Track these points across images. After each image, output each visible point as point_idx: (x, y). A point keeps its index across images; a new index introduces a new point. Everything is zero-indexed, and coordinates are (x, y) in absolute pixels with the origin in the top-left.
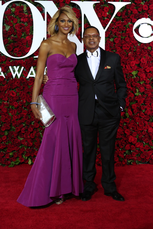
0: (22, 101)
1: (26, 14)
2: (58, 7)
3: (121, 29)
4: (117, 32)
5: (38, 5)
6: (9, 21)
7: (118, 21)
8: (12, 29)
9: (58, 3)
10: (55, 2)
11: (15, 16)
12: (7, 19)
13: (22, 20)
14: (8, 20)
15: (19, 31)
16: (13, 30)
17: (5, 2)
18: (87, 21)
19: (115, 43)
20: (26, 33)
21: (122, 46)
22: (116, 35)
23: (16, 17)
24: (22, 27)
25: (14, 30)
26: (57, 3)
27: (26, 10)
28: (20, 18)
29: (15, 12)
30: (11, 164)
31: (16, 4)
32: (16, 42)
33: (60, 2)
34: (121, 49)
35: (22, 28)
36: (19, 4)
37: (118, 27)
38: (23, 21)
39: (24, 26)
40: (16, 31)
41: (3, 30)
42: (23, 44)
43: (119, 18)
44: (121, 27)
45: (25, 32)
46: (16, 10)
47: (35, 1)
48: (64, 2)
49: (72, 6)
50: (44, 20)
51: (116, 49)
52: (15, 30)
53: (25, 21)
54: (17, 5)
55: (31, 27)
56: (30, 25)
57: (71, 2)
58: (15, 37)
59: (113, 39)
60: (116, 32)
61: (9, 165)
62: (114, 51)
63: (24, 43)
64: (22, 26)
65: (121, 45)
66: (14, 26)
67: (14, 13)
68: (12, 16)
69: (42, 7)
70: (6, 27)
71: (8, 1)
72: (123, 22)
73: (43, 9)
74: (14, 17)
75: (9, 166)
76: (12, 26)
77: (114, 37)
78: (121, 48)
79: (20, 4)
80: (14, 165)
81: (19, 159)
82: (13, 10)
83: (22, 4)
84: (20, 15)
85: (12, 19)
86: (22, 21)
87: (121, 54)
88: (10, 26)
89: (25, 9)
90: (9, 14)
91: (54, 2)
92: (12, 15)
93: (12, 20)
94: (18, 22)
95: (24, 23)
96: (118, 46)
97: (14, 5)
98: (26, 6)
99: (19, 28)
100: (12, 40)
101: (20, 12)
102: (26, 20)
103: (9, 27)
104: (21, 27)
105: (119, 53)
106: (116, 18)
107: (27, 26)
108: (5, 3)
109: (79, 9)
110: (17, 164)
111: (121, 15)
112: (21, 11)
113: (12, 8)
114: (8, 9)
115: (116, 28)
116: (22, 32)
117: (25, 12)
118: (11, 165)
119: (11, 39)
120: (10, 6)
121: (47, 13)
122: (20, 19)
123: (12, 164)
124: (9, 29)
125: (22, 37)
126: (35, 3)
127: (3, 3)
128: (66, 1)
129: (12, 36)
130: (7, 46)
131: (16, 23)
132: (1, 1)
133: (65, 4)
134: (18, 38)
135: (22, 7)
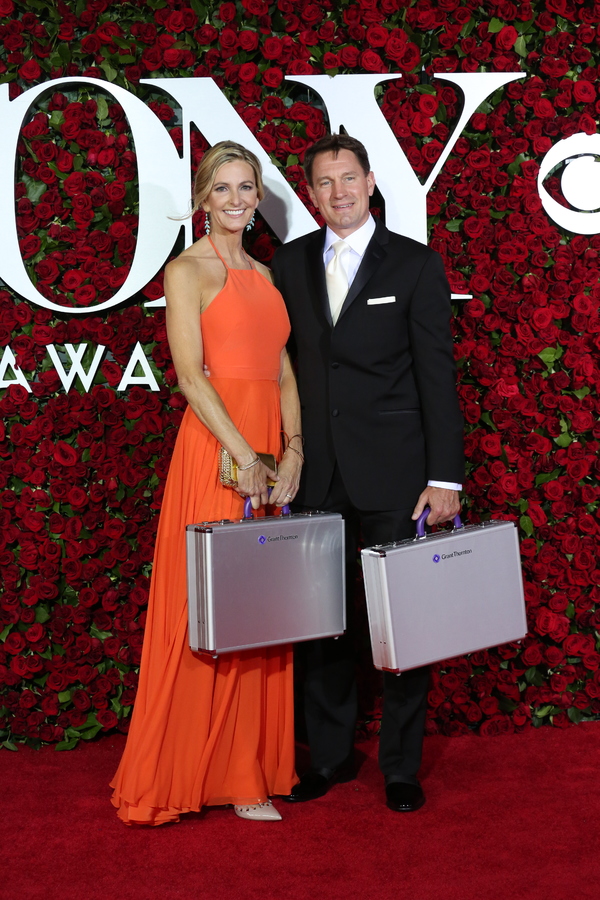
0: (101, 482)
1: (108, 134)
2: (234, 102)
3: (490, 180)
4: (473, 193)
5: (155, 96)
6: (39, 164)
7: (475, 150)
8: (51, 193)
9: (235, 87)
10: (222, 84)
11: (62, 144)
12: (34, 156)
13: (92, 157)
14: (36, 160)
15: (80, 204)
16: (56, 197)
17: (23, 87)
19: (469, 238)
20: (112, 209)
21: (495, 250)
22: (469, 206)
23: (67, 147)
24: (95, 185)
25: (60, 199)
26: (228, 85)
27: (107, 118)
28: (84, 149)
29: (61, 126)
30: (64, 740)
31: (66, 95)
32: (71, 245)
33: (242, 80)
34: (493, 262)
35: (95, 190)
36: (78, 95)
37: (479, 173)
38: (97, 163)
39: (102, 181)
40: (69, 201)
41: (16, 199)
42: (98, 253)
43: (479, 138)
44: (488, 172)
45: (105, 207)
46: (65, 118)
47: (142, 81)
48: (258, 79)
49: (290, 97)
50: (181, 155)
51: (473, 260)
52: (64, 199)
53: (106, 160)
54: (73, 98)
55: (128, 185)
56: (126, 176)
57: (287, 78)
58: (68, 226)
59: (460, 221)
60: (470, 196)
61: (57, 742)
62: (466, 270)
63: (103, 251)
64: (92, 181)
65: (493, 247)
66: (61, 182)
67: (58, 129)
68: (54, 142)
69: (170, 102)
70: (31, 189)
71: (36, 84)
72: (495, 153)
73: (176, 112)
74: (58, 148)
75: (59, 746)
76: (52, 185)
77: (463, 215)
78: (494, 255)
79: (83, 94)
80: (78, 743)
81: (97, 718)
82: (56, 118)
83: (91, 93)
84: (84, 138)
85: (52, 157)
86: (93, 161)
87: (492, 281)
88: (44, 182)
89: (102, 113)
90: (38, 137)
91: (217, 81)
92: (52, 137)
93: (54, 160)
94: (78, 167)
95: (101, 167)
96: (482, 251)
97: (59, 101)
98: (107, 101)
99: (80, 190)
100: (54, 239)
101: (84, 126)
102: (107, 156)
103: (42, 188)
104: (90, 185)
105: (487, 277)
106: (467, 139)
107: (111, 182)
108: (22, 92)
109: (319, 107)
110: (89, 736)
111: (487, 125)
112: (86, 124)
113: (50, 111)
114: (37, 116)
115: (468, 178)
116: (95, 208)
117: (104, 127)
118: (67, 740)
119: (50, 236)
120: (43, 105)
121: (192, 125)
122: (83, 153)
123: (70, 738)
124: (41, 198)
125: (93, 225)
126: (141, 90)
127: (14, 93)
128: (267, 77)
129: (56, 222)
130: (36, 264)
131: (69, 173)
132: (5, 87)
133: (263, 87)
134: (78, 230)
135: (92, 108)
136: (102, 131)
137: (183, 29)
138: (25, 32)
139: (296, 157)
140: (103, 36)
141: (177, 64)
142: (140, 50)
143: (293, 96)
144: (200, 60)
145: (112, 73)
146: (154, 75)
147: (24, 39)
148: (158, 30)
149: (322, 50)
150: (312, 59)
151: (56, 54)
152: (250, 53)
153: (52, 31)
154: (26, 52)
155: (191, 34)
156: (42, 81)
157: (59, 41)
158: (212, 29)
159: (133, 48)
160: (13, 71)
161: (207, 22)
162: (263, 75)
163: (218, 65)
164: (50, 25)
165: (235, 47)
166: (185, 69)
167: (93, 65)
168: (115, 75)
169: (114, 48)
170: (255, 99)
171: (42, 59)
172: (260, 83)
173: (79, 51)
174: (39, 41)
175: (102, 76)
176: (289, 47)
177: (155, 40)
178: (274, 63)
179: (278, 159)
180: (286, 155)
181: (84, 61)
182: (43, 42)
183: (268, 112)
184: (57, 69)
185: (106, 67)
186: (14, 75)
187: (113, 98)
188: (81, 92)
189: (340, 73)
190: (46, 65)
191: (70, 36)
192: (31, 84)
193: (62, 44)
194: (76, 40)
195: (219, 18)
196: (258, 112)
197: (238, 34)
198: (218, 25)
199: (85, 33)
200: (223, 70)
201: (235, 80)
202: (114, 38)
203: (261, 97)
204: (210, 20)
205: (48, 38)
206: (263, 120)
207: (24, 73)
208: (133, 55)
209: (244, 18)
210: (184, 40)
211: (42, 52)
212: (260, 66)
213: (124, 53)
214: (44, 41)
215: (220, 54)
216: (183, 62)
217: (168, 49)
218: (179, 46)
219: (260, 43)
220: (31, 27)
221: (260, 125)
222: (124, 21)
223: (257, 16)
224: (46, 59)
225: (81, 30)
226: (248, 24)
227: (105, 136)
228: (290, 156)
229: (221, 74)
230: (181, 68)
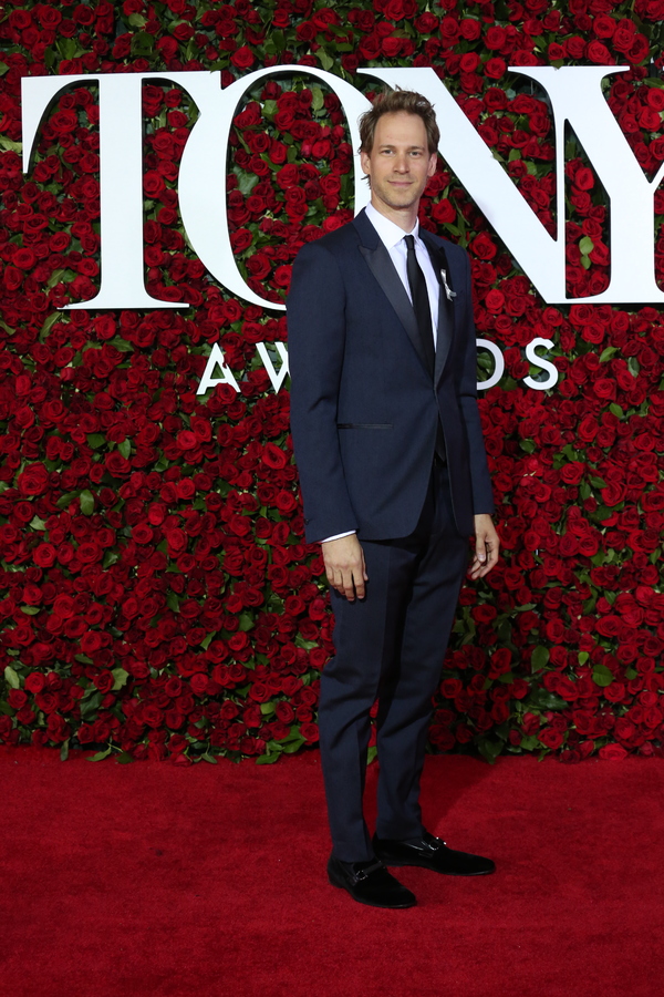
1: (323, 125)
2: (455, 93)
5: (372, 86)
6: (251, 155)
8: (264, 186)
9: (456, 77)
10: (442, 74)
11: (275, 134)
12: (246, 147)
13: (307, 148)
14: (248, 151)
15: (293, 197)
16: (269, 190)
17: (236, 75)
18: (579, 150)
20: (326, 203)
23: (280, 138)
24: (309, 178)
25: (273, 192)
26: (449, 76)
27: (323, 108)
28: (299, 140)
29: (275, 116)
30: (265, 753)
31: (279, 83)
32: (284, 240)
33: (463, 71)
35: (309, 183)
36: (292, 84)
38: (311, 155)
39: (316, 174)
40: (282, 194)
41: (227, 191)
45: (319, 200)
46: (279, 107)
47: (359, 71)
48: (480, 70)
49: (513, 88)
52: (276, 192)
53: (321, 152)
54: (286, 87)
55: (344, 178)
56: (341, 169)
57: (510, 69)
58: (280, 219)
61: (258, 755)
64: (306, 174)
66: (274, 174)
67: (271, 119)
68: (267, 132)
70: (242, 181)
71: (249, 72)
74: (271, 138)
75: (260, 760)
76: (264, 178)
79: (297, 83)
80: (280, 756)
81: (301, 732)
82: (268, 107)
83: (306, 82)
84: (298, 129)
85: (265, 148)
86: (308, 153)
88: (256, 173)
89: (318, 103)
90: (251, 127)
91: (437, 71)
92: (265, 128)
93: (267, 151)
94: (292, 159)
95: (316, 160)
97: (272, 90)
98: (323, 90)
99: (294, 183)
100: (266, 233)
101: (298, 116)
102: (322, 148)
103: (254, 180)
104: (304, 178)
107: (326, 175)
108: (234, 80)
109: (543, 100)
110: (291, 749)
112: (301, 114)
113: (263, 100)
114: (249, 105)
116: (309, 201)
117: (319, 118)
118: (268, 754)
119: (262, 230)
120: (256, 94)
122: (297, 145)
123: (271, 752)
124: (253, 190)
125: (307, 218)
126: (358, 79)
127: (226, 81)
128: (489, 68)
129: (268, 215)
130: (247, 259)
131: (282, 165)
132: (218, 74)
133: (485, 77)
134: (291, 224)
135: (308, 97)
136: (317, 121)
137: (402, 16)
138: (238, 17)
139: (518, 152)
140: (319, 23)
141: (395, 54)
142: (357, 37)
143: (516, 88)
144: (420, 50)
145: (328, 61)
146: (371, 64)
147: (237, 25)
148: (376, 17)
149: (547, 40)
150: (536, 49)
151: (270, 42)
152: (472, 42)
153: (266, 17)
154: (239, 39)
155: (411, 22)
156: (255, 70)
157: (273, 27)
158: (432, 17)
159: (350, 36)
160: (225, 58)
161: (427, 10)
162: (485, 65)
163: (439, 55)
164: (263, 11)
165: (457, 36)
166: (404, 58)
167: (309, 53)
168: (331, 65)
169: (330, 35)
170: (476, 90)
171: (255, 46)
172: (482, 74)
173: (293, 38)
174: (252, 27)
175: (318, 64)
176: (512, 37)
177: (372, 28)
178: (496, 53)
179: (500, 153)
180: (508, 149)
181: (299, 49)
182: (256, 29)
183: (489, 103)
184: (271, 57)
185: (322, 55)
186: (227, 63)
187: (329, 87)
188: (295, 80)
189: (565, 65)
190: (259, 52)
191: (284, 23)
192: (244, 72)
193: (276, 31)
194: (290, 27)
195: (440, 5)
196: (479, 105)
197: (460, 23)
198: (438, 12)
199: (299, 19)
200: (444, 60)
201: (456, 71)
202: (329, 26)
203: (483, 88)
204: (430, 7)
205: (262, 24)
206: (484, 113)
207: (237, 61)
208: (351, 43)
209: (465, 6)
210: (403, 28)
211: (255, 39)
212: (482, 56)
213: (340, 41)
214: (258, 27)
215: (441, 43)
216: (402, 51)
217: (387, 37)
218: (398, 35)
219: (482, 33)
220: (243, 13)
221: (481, 117)
222: (341, 8)
223: (480, 4)
224: (259, 46)
225: (295, 16)
226: (470, 12)
227: (320, 127)
228: (513, 150)
229: (441, 63)
230: (399, 56)
